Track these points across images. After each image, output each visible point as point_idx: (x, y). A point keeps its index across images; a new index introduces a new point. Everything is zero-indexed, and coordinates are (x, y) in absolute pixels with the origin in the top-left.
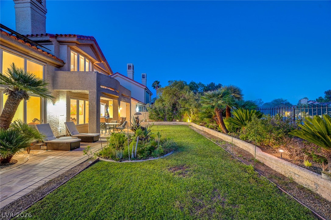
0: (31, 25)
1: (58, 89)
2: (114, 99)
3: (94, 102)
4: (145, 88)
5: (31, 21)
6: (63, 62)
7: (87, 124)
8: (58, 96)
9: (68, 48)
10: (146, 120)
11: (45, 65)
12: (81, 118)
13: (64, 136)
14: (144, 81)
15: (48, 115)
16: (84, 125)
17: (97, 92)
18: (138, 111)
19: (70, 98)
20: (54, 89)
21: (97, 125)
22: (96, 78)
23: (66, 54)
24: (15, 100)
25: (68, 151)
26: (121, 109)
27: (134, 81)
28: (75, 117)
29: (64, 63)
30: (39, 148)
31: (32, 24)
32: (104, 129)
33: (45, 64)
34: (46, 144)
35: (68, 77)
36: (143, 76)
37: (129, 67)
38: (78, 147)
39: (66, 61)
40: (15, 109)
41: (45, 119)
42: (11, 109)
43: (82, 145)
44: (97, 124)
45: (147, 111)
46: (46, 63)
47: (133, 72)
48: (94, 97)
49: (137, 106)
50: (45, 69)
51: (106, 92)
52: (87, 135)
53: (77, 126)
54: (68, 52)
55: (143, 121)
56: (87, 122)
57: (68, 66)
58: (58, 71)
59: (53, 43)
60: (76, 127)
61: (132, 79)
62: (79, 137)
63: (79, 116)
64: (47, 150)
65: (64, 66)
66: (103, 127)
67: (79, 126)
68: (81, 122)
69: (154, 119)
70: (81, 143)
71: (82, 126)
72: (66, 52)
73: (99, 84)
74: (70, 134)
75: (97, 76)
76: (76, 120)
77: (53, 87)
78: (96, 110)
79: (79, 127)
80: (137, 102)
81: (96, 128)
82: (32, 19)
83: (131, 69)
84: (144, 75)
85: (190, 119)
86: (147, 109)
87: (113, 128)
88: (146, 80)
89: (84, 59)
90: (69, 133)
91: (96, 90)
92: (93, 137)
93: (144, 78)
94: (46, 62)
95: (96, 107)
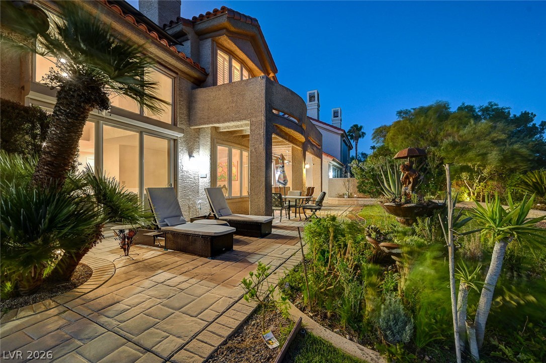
0: (158, 15)
1: (197, 125)
2: (296, 145)
3: (260, 146)
4: (343, 132)
5: (159, 8)
6: (205, 72)
7: (245, 197)
8: (197, 139)
9: (213, 44)
10: (351, 194)
11: (175, 78)
12: (236, 185)
13: (204, 217)
14: (337, 122)
15: (180, 175)
16: (241, 198)
17: (266, 123)
18: (332, 177)
19: (217, 143)
20: (190, 125)
21: (266, 198)
22: (264, 91)
23: (210, 56)
24: (72, 103)
25: (207, 257)
26: (307, 166)
27: (321, 122)
28: (226, 183)
29: (207, 75)
30: (151, 243)
31: (159, 13)
32: (278, 208)
33: (174, 75)
34: (164, 234)
35: (212, 97)
36: (334, 113)
37: (312, 98)
38: (230, 249)
39: (209, 71)
40: (75, 133)
41: (176, 182)
42: (61, 129)
43: (239, 242)
44: (266, 195)
45: (352, 175)
46: (177, 73)
47: (319, 106)
48: (259, 134)
49: (329, 165)
50: (176, 85)
51: (282, 125)
52: (247, 219)
53: (228, 199)
54: (213, 52)
55: (346, 197)
56: (245, 194)
57: (213, 80)
58: (197, 90)
59: (189, 37)
60: (227, 201)
61: (316, 119)
62: (232, 223)
63: (232, 182)
64: (165, 248)
65: (207, 79)
66: (277, 203)
67: (232, 199)
68: (236, 193)
69: (369, 192)
70: (236, 237)
71: (237, 200)
72: (210, 52)
73: (269, 104)
74: (214, 215)
75: (266, 86)
76: (226, 189)
77: (189, 121)
78: (264, 162)
79: (232, 203)
80: (330, 159)
81: (264, 203)
82: (159, 5)
83: (314, 100)
84: (338, 112)
85: (469, 194)
86: (354, 171)
87: (295, 206)
88: (341, 121)
89: (240, 70)
90: (213, 212)
91: (263, 118)
92: (261, 223)
93: (338, 117)
94: (177, 71)
95: (265, 156)
